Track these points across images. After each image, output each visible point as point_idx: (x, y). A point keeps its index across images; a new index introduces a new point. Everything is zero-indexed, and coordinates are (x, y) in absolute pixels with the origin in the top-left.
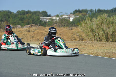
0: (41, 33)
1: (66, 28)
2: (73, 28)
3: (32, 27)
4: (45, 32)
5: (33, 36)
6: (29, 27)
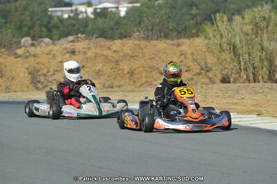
0: (103, 55)
1: (165, 43)
2: (183, 42)
3: (78, 41)
4: (114, 55)
5: (84, 64)
6: (73, 41)
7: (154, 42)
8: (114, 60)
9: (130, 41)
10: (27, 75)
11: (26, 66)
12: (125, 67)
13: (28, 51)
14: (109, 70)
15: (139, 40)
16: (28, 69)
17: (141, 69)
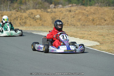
7: (103, 8)
8: (86, 15)
9: (94, 7)
10: (51, 20)
11: (51, 16)
12: (91, 17)
13: (52, 10)
14: (84, 19)
15: (98, 7)
16: (51, 17)
17: (97, 19)
